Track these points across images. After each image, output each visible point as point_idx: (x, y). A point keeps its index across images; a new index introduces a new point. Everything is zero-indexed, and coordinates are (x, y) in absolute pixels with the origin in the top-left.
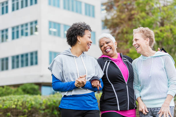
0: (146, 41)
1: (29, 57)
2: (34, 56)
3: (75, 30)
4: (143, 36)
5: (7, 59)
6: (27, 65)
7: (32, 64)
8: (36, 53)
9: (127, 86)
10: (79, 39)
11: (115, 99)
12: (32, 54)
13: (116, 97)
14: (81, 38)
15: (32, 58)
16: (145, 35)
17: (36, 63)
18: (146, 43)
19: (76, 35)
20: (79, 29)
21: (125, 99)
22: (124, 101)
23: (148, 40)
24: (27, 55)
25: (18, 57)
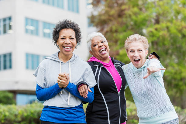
1: (2, 59)
2: (8, 59)
7: (5, 68)
8: (10, 55)
9: (119, 97)
12: (5, 56)
13: (106, 110)
15: (5, 61)
17: (10, 67)
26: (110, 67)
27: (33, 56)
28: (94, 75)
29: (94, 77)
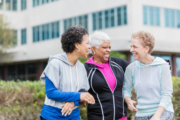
0: (145, 49)
1: (116, 14)
2: (122, 12)
3: (73, 37)
4: (142, 44)
5: (86, 17)
6: (113, 25)
7: (119, 23)
8: (125, 8)
9: (113, 96)
10: (78, 46)
11: (100, 109)
12: (119, 9)
13: (101, 108)
14: (79, 45)
15: (119, 16)
16: (145, 43)
17: (126, 22)
18: (145, 51)
19: (74, 42)
20: (77, 36)
21: (110, 110)
22: (110, 112)
23: (148, 48)
24: (112, 11)
25: (100, 13)
26: (105, 68)
27: (152, 8)
28: (88, 76)
29: (87, 79)
